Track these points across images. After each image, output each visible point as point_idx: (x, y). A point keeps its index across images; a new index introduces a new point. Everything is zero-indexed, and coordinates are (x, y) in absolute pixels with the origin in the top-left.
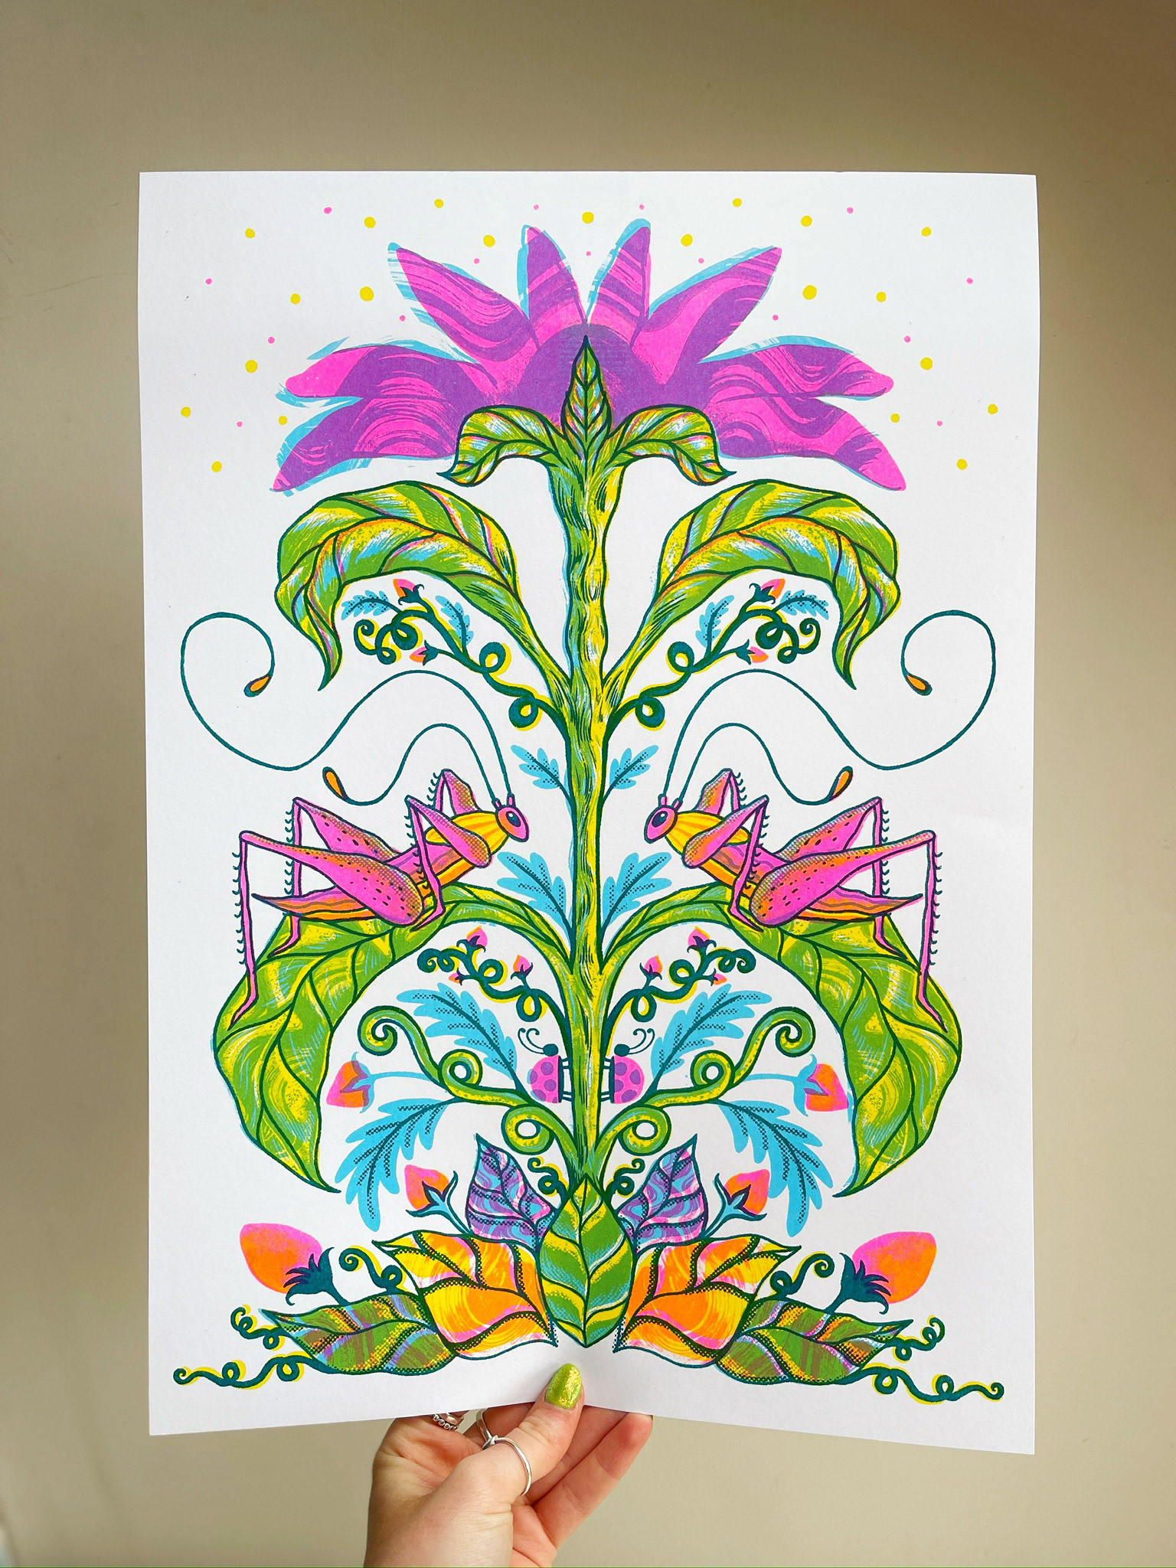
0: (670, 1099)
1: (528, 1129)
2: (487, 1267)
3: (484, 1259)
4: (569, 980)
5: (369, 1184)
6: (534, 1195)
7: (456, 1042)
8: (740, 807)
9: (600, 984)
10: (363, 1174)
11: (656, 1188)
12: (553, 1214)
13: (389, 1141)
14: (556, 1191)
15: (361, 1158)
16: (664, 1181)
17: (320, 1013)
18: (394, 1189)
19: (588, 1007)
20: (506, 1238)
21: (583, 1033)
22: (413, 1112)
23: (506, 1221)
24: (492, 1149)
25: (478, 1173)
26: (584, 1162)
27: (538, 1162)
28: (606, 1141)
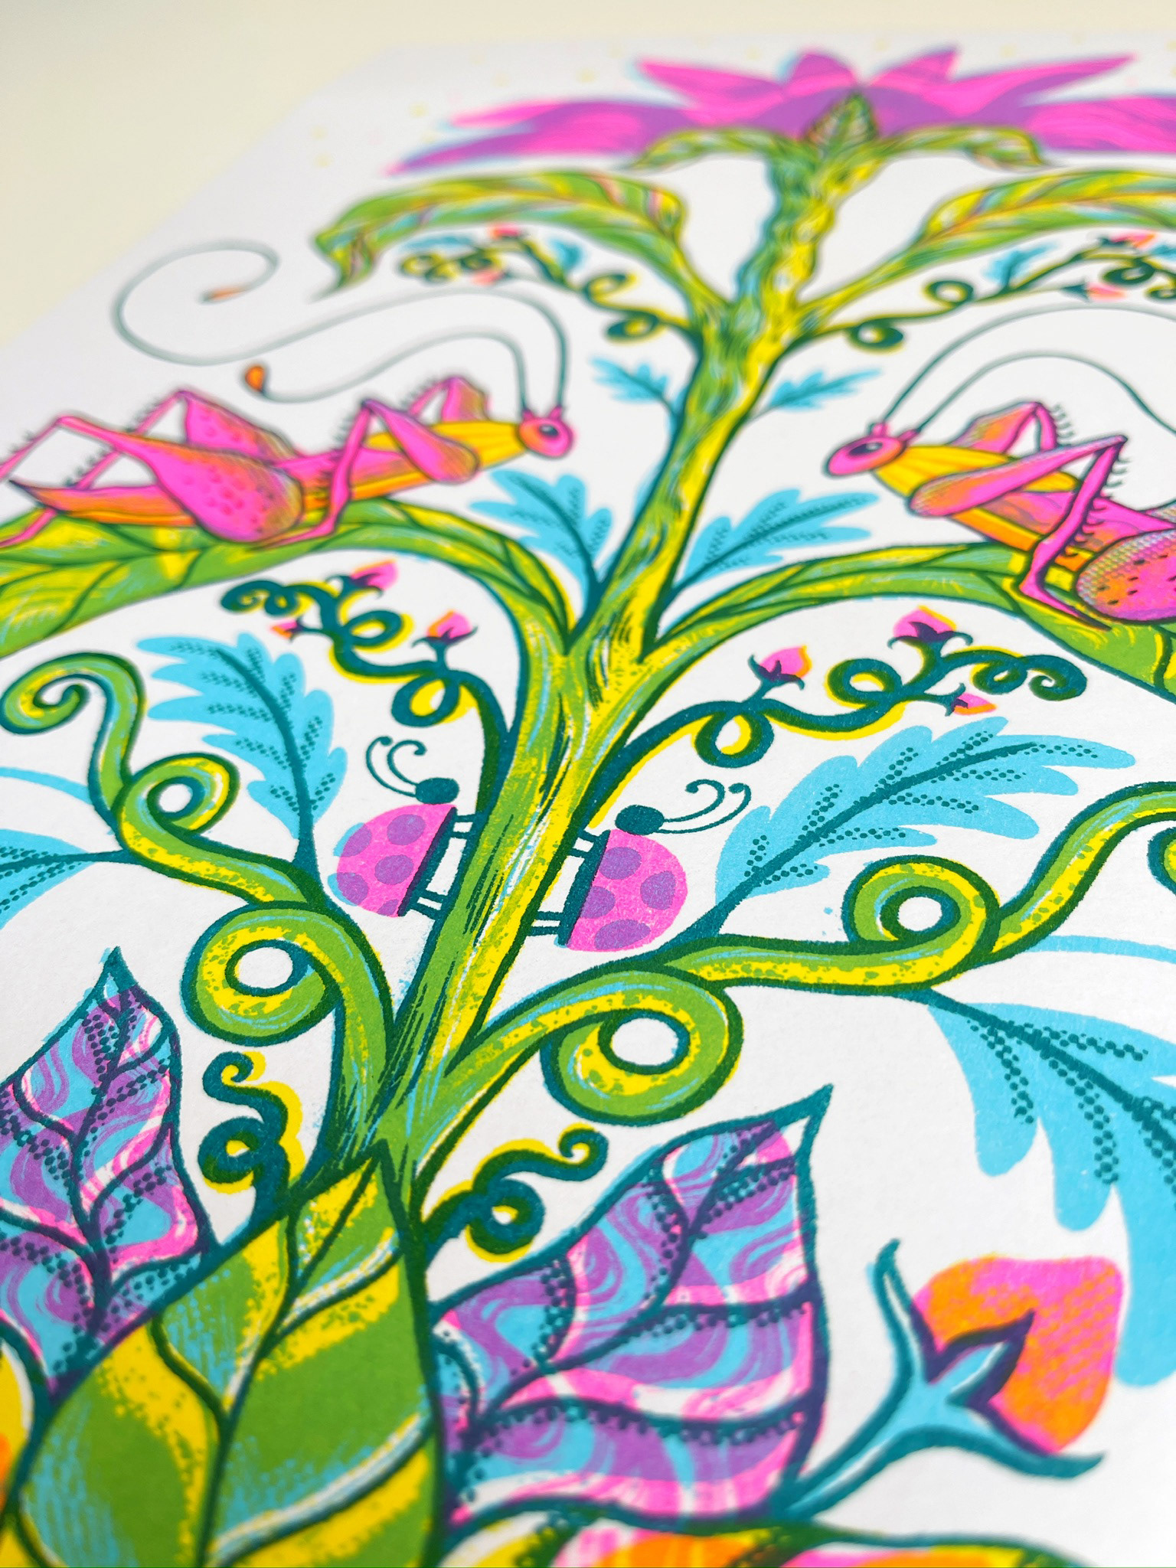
0: (755, 965)
1: (267, 969)
4: (554, 665)
6: (169, 1174)
7: (209, 739)
8: (1056, 445)
9: (628, 681)
11: (625, 1251)
12: (195, 1262)
14: (250, 1178)
16: (666, 1228)
19: (580, 719)
21: (544, 768)
23: (27, 1239)
24: (131, 998)
25: (47, 1056)
26: (395, 1101)
27: (245, 1067)
28: (498, 1053)
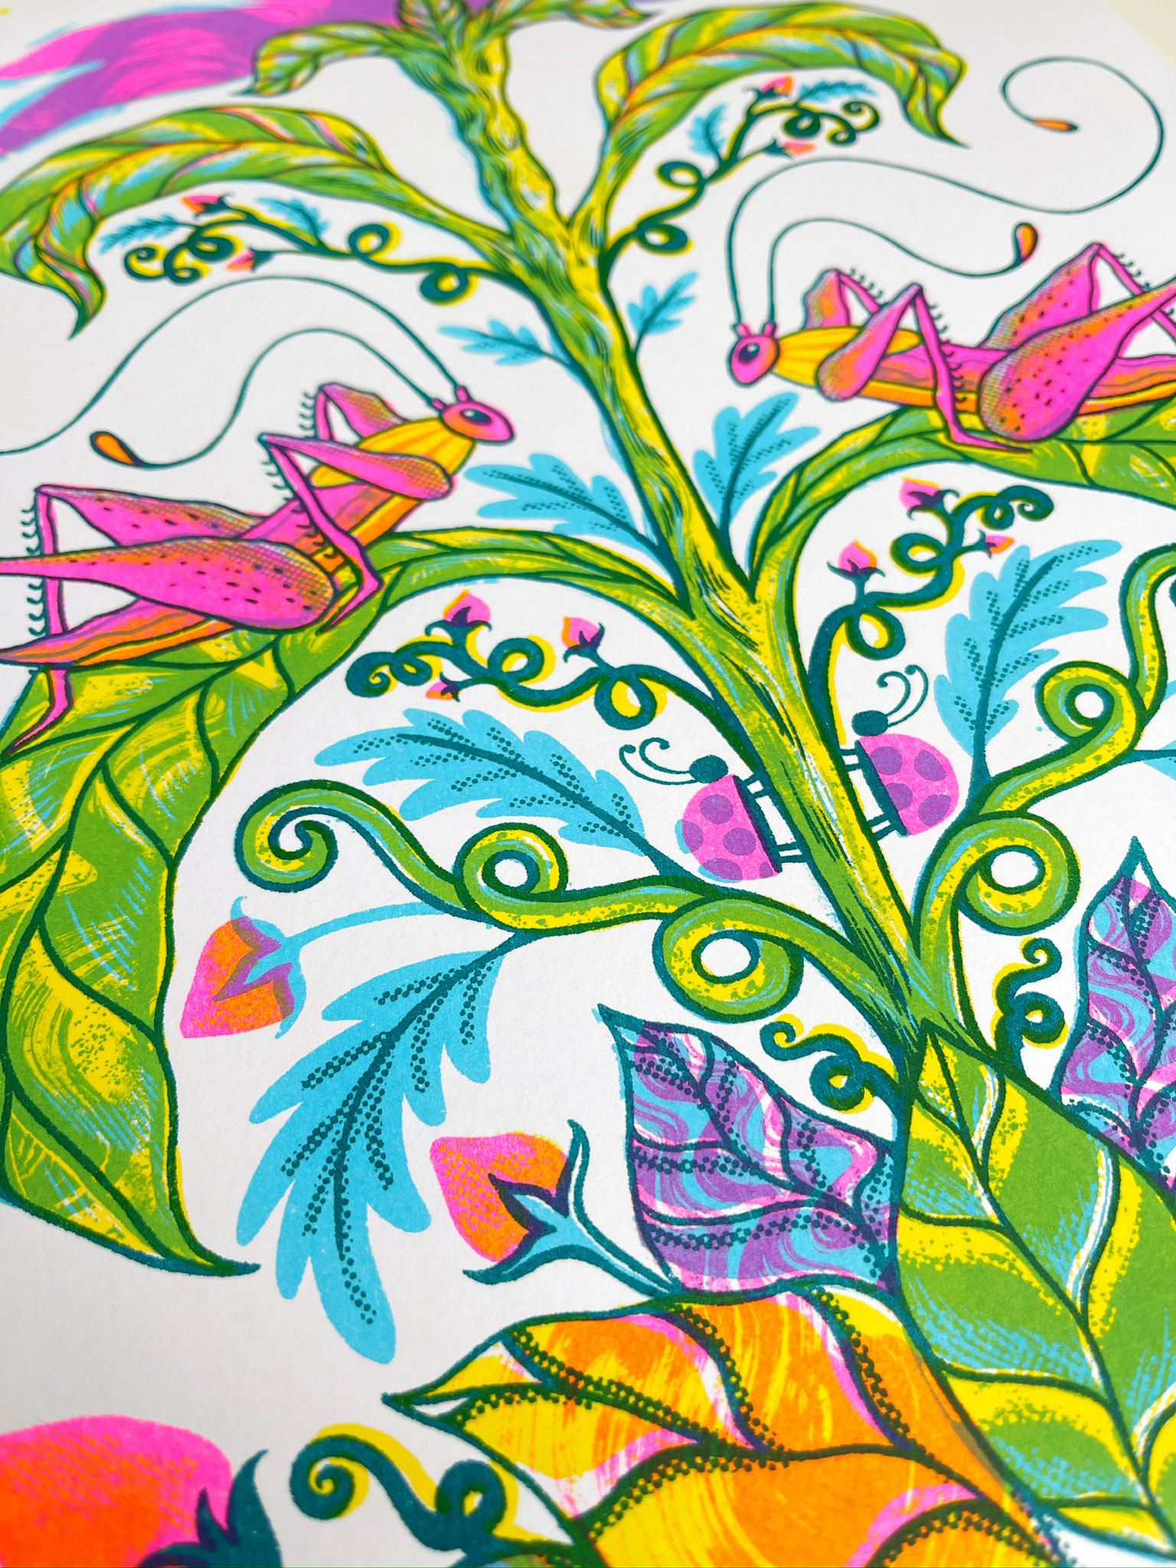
0: (1031, 786)
1: (727, 957)
2: (763, 1387)
3: (745, 1363)
4: (693, 631)
5: (339, 1223)
6: (813, 1124)
7: (482, 813)
8: (880, 307)
9: (761, 620)
10: (316, 1197)
11: (1116, 995)
12: (889, 1160)
13: (369, 1090)
14: (867, 1093)
15: (300, 1156)
16: (1125, 969)
17: (135, 837)
18: (412, 1218)
19: (756, 666)
20: (787, 1276)
21: (768, 716)
22: (415, 999)
23: (765, 1221)
24: (652, 1032)
25: (636, 1105)
26: (905, 992)
27: (789, 1030)
28: (936, 926)
